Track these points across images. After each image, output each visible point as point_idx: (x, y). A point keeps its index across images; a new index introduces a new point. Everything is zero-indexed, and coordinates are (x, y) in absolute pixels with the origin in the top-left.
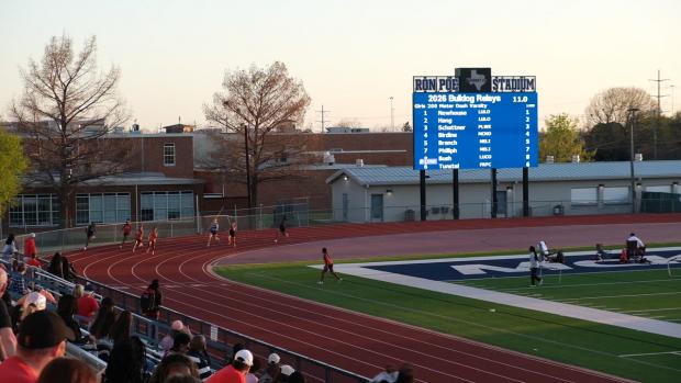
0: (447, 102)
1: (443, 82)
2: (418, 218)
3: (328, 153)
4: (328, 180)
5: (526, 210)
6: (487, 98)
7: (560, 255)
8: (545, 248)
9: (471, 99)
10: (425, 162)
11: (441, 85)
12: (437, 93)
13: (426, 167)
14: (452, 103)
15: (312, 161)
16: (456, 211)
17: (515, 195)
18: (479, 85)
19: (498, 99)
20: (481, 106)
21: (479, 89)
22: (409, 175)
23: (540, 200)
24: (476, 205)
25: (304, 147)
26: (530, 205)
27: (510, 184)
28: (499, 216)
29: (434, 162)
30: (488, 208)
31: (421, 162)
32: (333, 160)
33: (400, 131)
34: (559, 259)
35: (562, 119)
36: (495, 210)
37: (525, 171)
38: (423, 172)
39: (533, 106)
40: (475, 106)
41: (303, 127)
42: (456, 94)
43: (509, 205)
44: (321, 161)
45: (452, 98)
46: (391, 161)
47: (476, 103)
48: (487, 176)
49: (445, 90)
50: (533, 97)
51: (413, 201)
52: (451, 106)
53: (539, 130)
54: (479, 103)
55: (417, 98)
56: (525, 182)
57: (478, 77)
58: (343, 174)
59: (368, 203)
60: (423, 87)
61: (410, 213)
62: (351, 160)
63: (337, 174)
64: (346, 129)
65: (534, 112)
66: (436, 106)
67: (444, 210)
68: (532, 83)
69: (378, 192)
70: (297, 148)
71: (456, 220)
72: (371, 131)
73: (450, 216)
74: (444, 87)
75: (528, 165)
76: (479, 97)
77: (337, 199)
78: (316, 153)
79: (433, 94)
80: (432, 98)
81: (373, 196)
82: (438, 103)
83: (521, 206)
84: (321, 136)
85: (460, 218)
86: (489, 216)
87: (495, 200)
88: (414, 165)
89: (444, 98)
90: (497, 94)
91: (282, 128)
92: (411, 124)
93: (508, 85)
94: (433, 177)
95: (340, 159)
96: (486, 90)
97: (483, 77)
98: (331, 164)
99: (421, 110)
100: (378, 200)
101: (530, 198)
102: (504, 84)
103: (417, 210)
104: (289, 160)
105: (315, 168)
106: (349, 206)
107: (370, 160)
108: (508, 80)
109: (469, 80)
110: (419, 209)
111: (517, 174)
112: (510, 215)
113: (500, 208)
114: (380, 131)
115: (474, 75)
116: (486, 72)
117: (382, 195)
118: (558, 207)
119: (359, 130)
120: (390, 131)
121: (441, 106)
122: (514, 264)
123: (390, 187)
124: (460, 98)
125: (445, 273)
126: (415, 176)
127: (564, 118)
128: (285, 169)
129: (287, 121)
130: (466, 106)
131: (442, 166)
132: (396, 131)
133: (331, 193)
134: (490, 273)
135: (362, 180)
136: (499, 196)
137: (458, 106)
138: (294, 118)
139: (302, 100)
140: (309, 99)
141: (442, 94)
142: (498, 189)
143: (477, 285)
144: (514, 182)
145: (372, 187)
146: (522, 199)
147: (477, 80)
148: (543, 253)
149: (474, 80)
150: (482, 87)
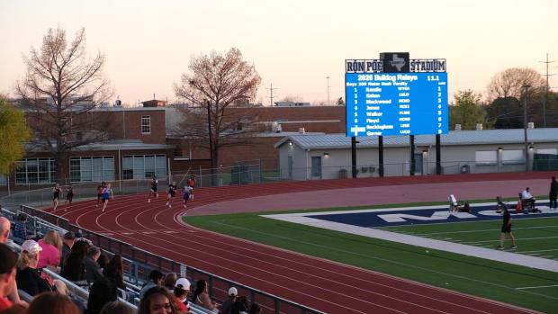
0: (373, 81)
1: (370, 65)
2: (350, 175)
3: (276, 123)
4: (276, 146)
5: (439, 169)
6: (406, 77)
7: (467, 206)
8: (454, 200)
9: (393, 78)
10: (356, 130)
11: (368, 67)
12: (365, 73)
13: (356, 134)
14: (377, 82)
15: (263, 129)
16: (381, 171)
17: (429, 157)
18: (399, 67)
19: (415, 78)
20: (403, 83)
21: (399, 69)
22: (342, 140)
23: (450, 161)
24: (397, 165)
25: (257, 118)
26: (442, 165)
27: (426, 148)
28: (416, 174)
29: (362, 130)
30: (408, 167)
31: (353, 130)
32: (280, 128)
33: (335, 104)
34: (466, 209)
36: (413, 169)
37: (438, 137)
38: (354, 138)
39: (444, 83)
40: (398, 84)
42: (380, 74)
43: (424, 165)
44: (270, 129)
45: (377, 77)
46: (327, 129)
47: (397, 81)
48: (407, 141)
49: (371, 71)
50: (444, 76)
51: (346, 162)
52: (378, 84)
53: (449, 103)
54: (400, 81)
55: (348, 78)
56: (438, 146)
57: (399, 60)
58: (289, 140)
59: (309, 163)
60: (354, 68)
61: (343, 172)
62: (295, 128)
63: (283, 140)
64: (290, 103)
65: (445, 89)
66: (365, 84)
67: (372, 169)
68: (443, 65)
69: (317, 155)
70: (249, 119)
71: (381, 178)
72: (311, 105)
73: (376, 175)
74: (371, 68)
75: (440, 132)
76: (400, 77)
77: (283, 163)
78: (266, 123)
79: (361, 74)
80: (361, 77)
81: (313, 158)
82: (367, 82)
83: (434, 166)
84: (270, 109)
85: (385, 175)
86: (409, 174)
87: (413, 160)
88: (346, 131)
89: (370, 77)
90: (414, 73)
91: (239, 103)
92: (344, 99)
93: (423, 66)
94: (362, 143)
95: (285, 128)
96: (405, 70)
97: (403, 60)
98: (278, 132)
99: (352, 88)
100: (317, 161)
101: (442, 160)
102: (420, 66)
104: (244, 129)
105: (265, 135)
106: (294, 166)
107: (310, 129)
108: (423, 63)
109: (391, 63)
110: (351, 168)
111: (431, 140)
112: (425, 173)
113: (417, 167)
114: (319, 105)
115: (395, 58)
116: (405, 56)
117: (320, 158)
118: (466, 166)
119: (301, 104)
120: (327, 104)
121: (370, 84)
122: (429, 213)
123: (327, 151)
124: (384, 77)
125: (372, 221)
126: (348, 142)
127: (469, 93)
128: (241, 136)
129: (242, 96)
130: (390, 84)
131: (369, 134)
132: (331, 105)
133: (278, 156)
134: (409, 221)
135: (305, 145)
136: (416, 158)
137: (383, 84)
138: (248, 94)
139: (254, 79)
140: (260, 78)
141: (370, 74)
142: (415, 152)
143: (399, 231)
144: (428, 147)
145: (313, 150)
146: (435, 160)
147: (398, 63)
148: (452, 205)
149: (396, 63)
150: (402, 69)
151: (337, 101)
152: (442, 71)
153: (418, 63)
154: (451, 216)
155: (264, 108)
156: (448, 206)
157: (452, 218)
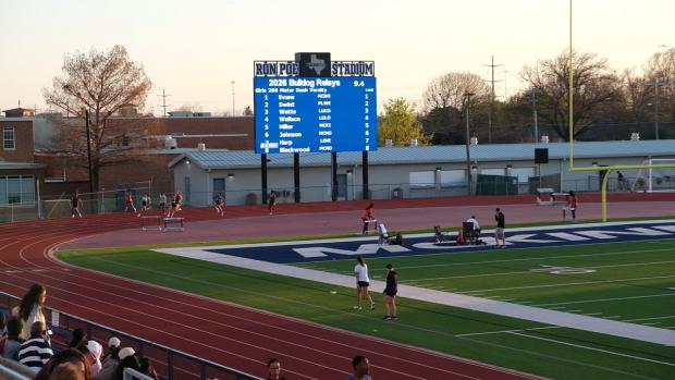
0: (288, 87)
1: (283, 67)
2: (259, 201)
3: (170, 137)
4: (170, 165)
5: (366, 193)
6: (327, 83)
7: (399, 237)
8: (384, 231)
9: (311, 83)
10: (266, 146)
11: (281, 69)
12: (278, 78)
13: (267, 151)
14: (291, 88)
15: (154, 145)
16: (297, 195)
17: (355, 179)
18: (318, 70)
19: (338, 83)
20: (321, 90)
21: (319, 73)
22: (249, 158)
23: (380, 183)
24: (317, 188)
25: (146, 131)
26: (370, 188)
27: (350, 168)
28: (339, 199)
29: (275, 145)
30: (329, 192)
31: (262, 146)
32: (175, 144)
33: (241, 115)
34: (398, 241)
35: (400, 103)
36: (335, 193)
37: (365, 154)
38: (264, 156)
39: (372, 90)
40: (315, 90)
41: (144, 111)
42: (296, 79)
43: (349, 188)
44: (163, 145)
45: (292, 82)
46: (232, 145)
47: (316, 87)
48: (328, 159)
49: (285, 74)
50: (372, 82)
51: (255, 185)
52: (292, 91)
53: (378, 114)
54: (319, 87)
55: (258, 82)
56: (365, 166)
57: (318, 61)
58: (186, 158)
59: (209, 186)
60: (264, 72)
61: (251, 196)
62: (193, 144)
63: (179, 158)
64: (188, 114)
65: (373, 97)
66: (276, 90)
67: (286, 194)
68: (370, 67)
69: (220, 177)
70: (138, 132)
71: (297, 204)
72: (213, 115)
73: (291, 200)
74: (284, 72)
75: (367, 148)
76: (319, 81)
77: (179, 183)
78: (158, 137)
79: (273, 78)
80: (273, 82)
81: (215, 180)
82: (279, 87)
83: (361, 189)
84: (163, 120)
85: (302, 200)
86: (330, 200)
87: (335, 183)
88: (256, 148)
89: (284, 82)
90: (336, 78)
91: (123, 113)
92: (252, 109)
93: (347, 70)
94: (274, 161)
95: (182, 143)
96: (326, 74)
97: (323, 61)
98: (173, 148)
99: (262, 94)
100: (220, 184)
101: (370, 182)
102: (344, 69)
103: (259, 193)
104: (131, 145)
105: (157, 152)
106: (191, 189)
107: (211, 144)
108: (347, 65)
109: (309, 65)
110: (261, 192)
111: (357, 157)
112: (350, 198)
113: (340, 191)
114: (222, 115)
115: (314, 60)
116: (326, 57)
117: (223, 180)
118: (397, 190)
119: (200, 114)
120: (232, 115)
121: (282, 90)
122: (354, 246)
123: (232, 171)
124: (300, 82)
125: (286, 255)
126: (256, 160)
127: (401, 103)
128: (127, 153)
129: (127, 105)
130: (306, 90)
131: (282, 150)
132: (236, 115)
133: (173, 177)
134: (331, 256)
135: (204, 164)
136: (339, 180)
137: (298, 90)
138: (135, 102)
139: (143, 84)
140: (150, 83)
141: (283, 78)
142: (338, 172)
143: (318, 268)
144: (353, 166)
145: (214, 170)
146: (361, 182)
147: (317, 65)
148: (382, 236)
149: (315, 65)
150: (322, 72)
151: (243, 110)
152: (369, 75)
153: (341, 65)
154: (381, 249)
155: (155, 119)
156: (377, 238)
157: (381, 252)
